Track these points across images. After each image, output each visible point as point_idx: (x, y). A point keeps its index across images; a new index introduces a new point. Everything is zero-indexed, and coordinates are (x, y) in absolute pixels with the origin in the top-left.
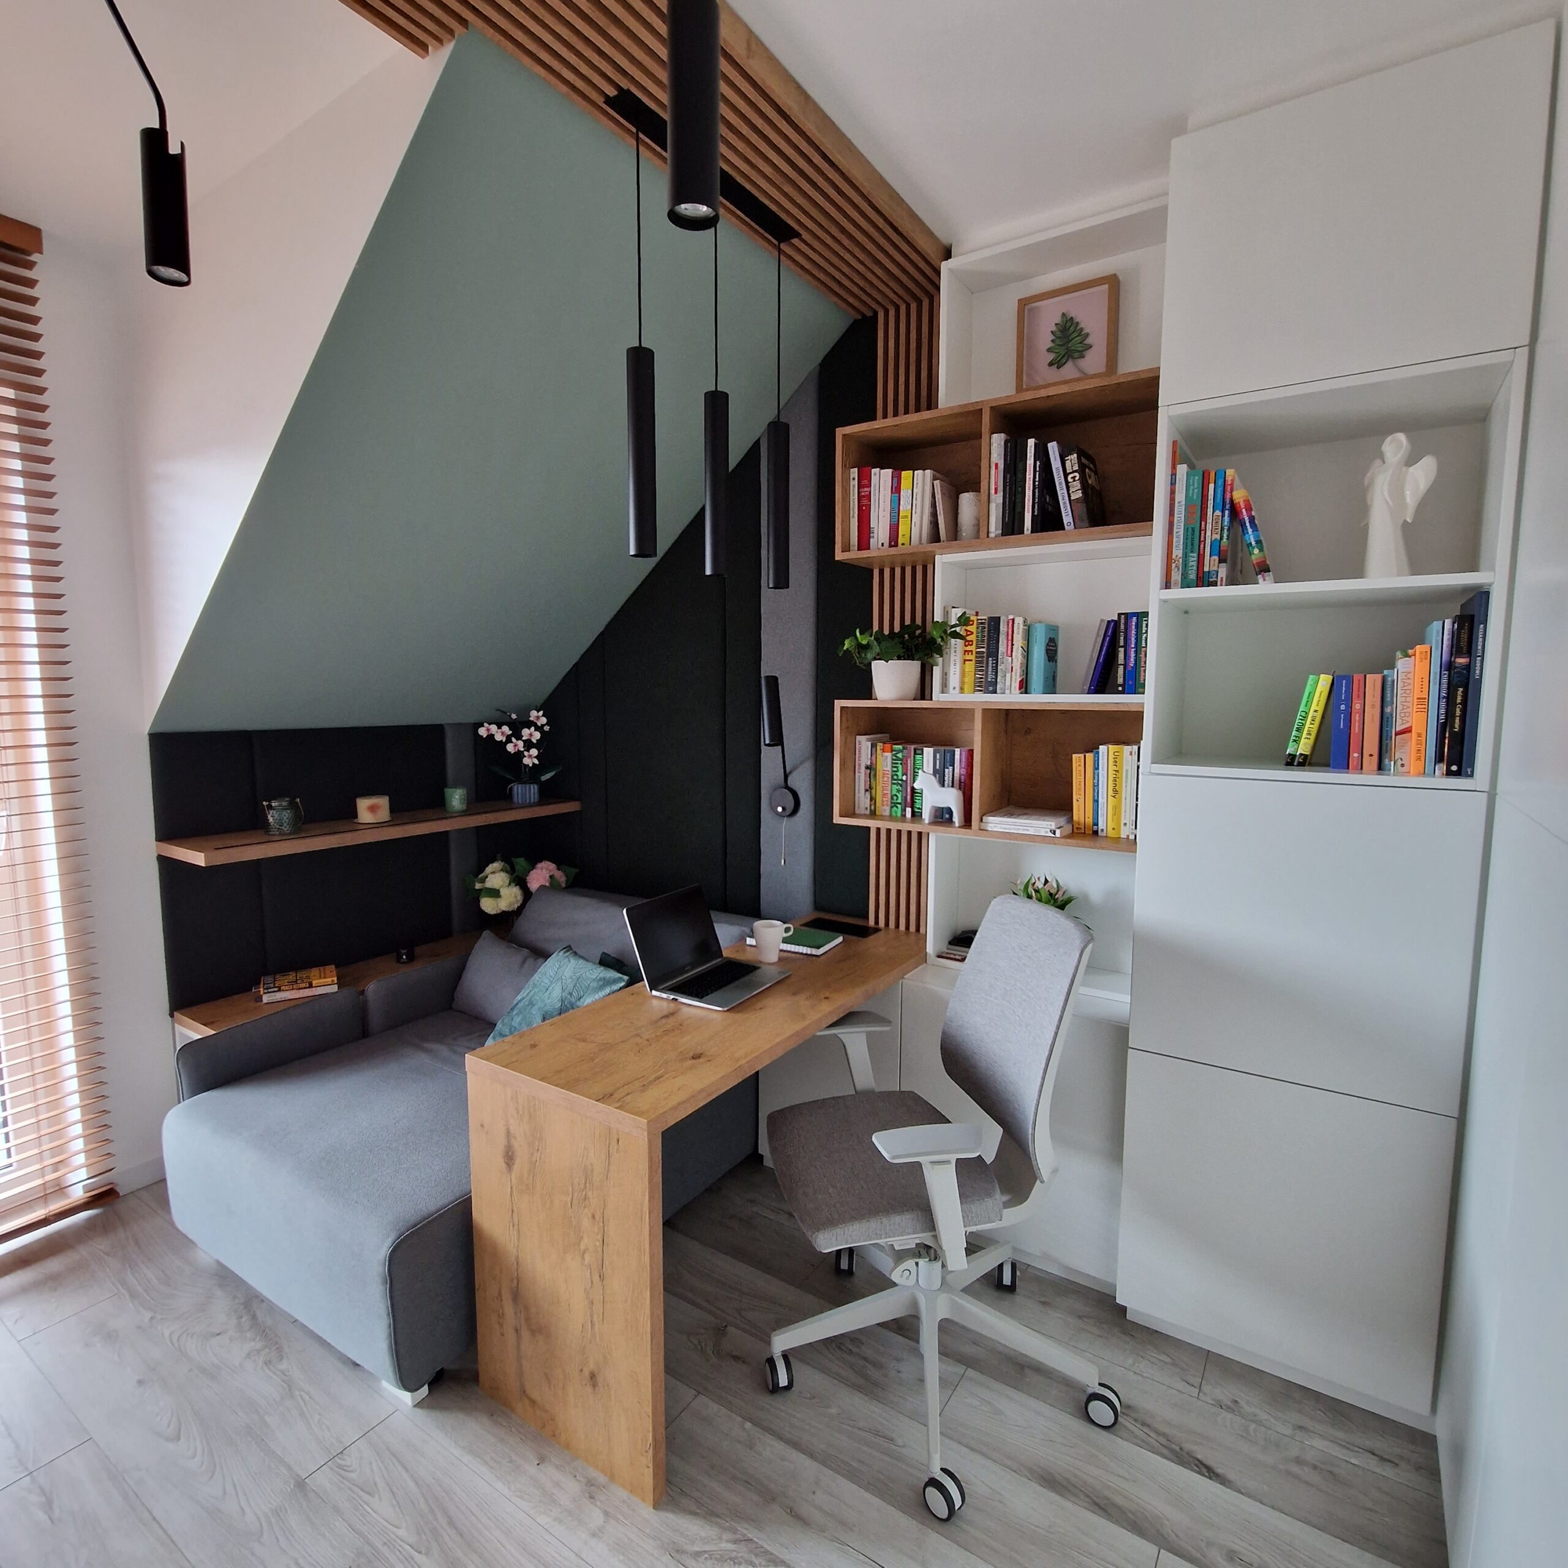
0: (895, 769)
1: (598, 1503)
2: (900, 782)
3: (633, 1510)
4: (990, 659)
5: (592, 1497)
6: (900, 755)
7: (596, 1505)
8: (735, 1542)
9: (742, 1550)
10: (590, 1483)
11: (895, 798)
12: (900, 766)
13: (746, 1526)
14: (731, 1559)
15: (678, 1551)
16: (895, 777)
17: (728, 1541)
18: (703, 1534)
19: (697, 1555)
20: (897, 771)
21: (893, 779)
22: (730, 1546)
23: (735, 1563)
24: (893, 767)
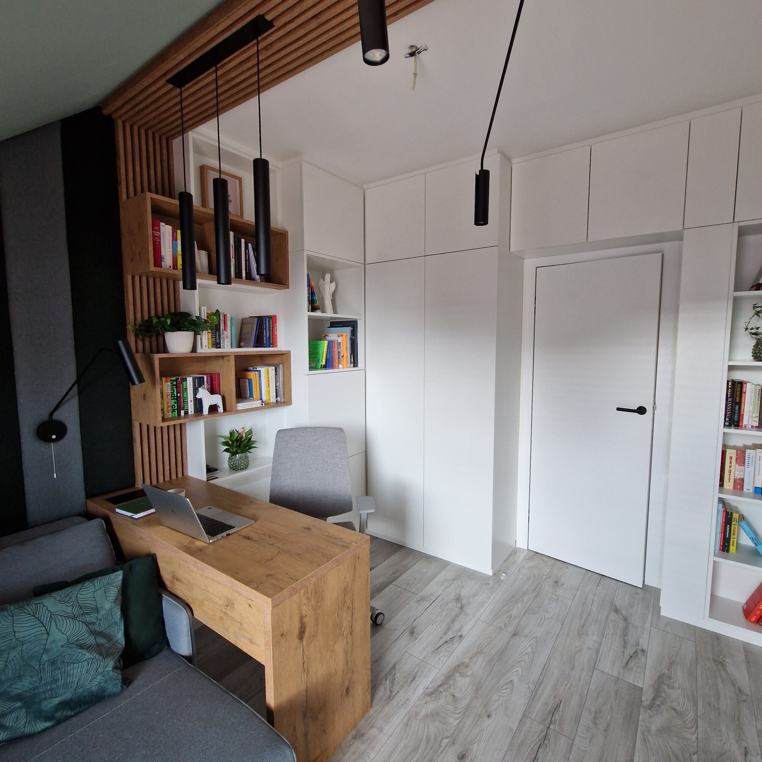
0: (173, 391)
1: (366, 732)
2: (176, 398)
3: (370, 717)
4: (217, 332)
5: (363, 735)
6: (175, 383)
7: (367, 733)
8: (386, 679)
9: (390, 677)
10: (355, 737)
11: (174, 407)
12: (175, 389)
13: (380, 676)
14: (393, 680)
15: (389, 698)
16: (173, 395)
17: (386, 682)
18: (383, 690)
19: (391, 691)
20: (174, 392)
21: (172, 397)
22: (388, 681)
23: (394, 679)
24: (171, 390)
